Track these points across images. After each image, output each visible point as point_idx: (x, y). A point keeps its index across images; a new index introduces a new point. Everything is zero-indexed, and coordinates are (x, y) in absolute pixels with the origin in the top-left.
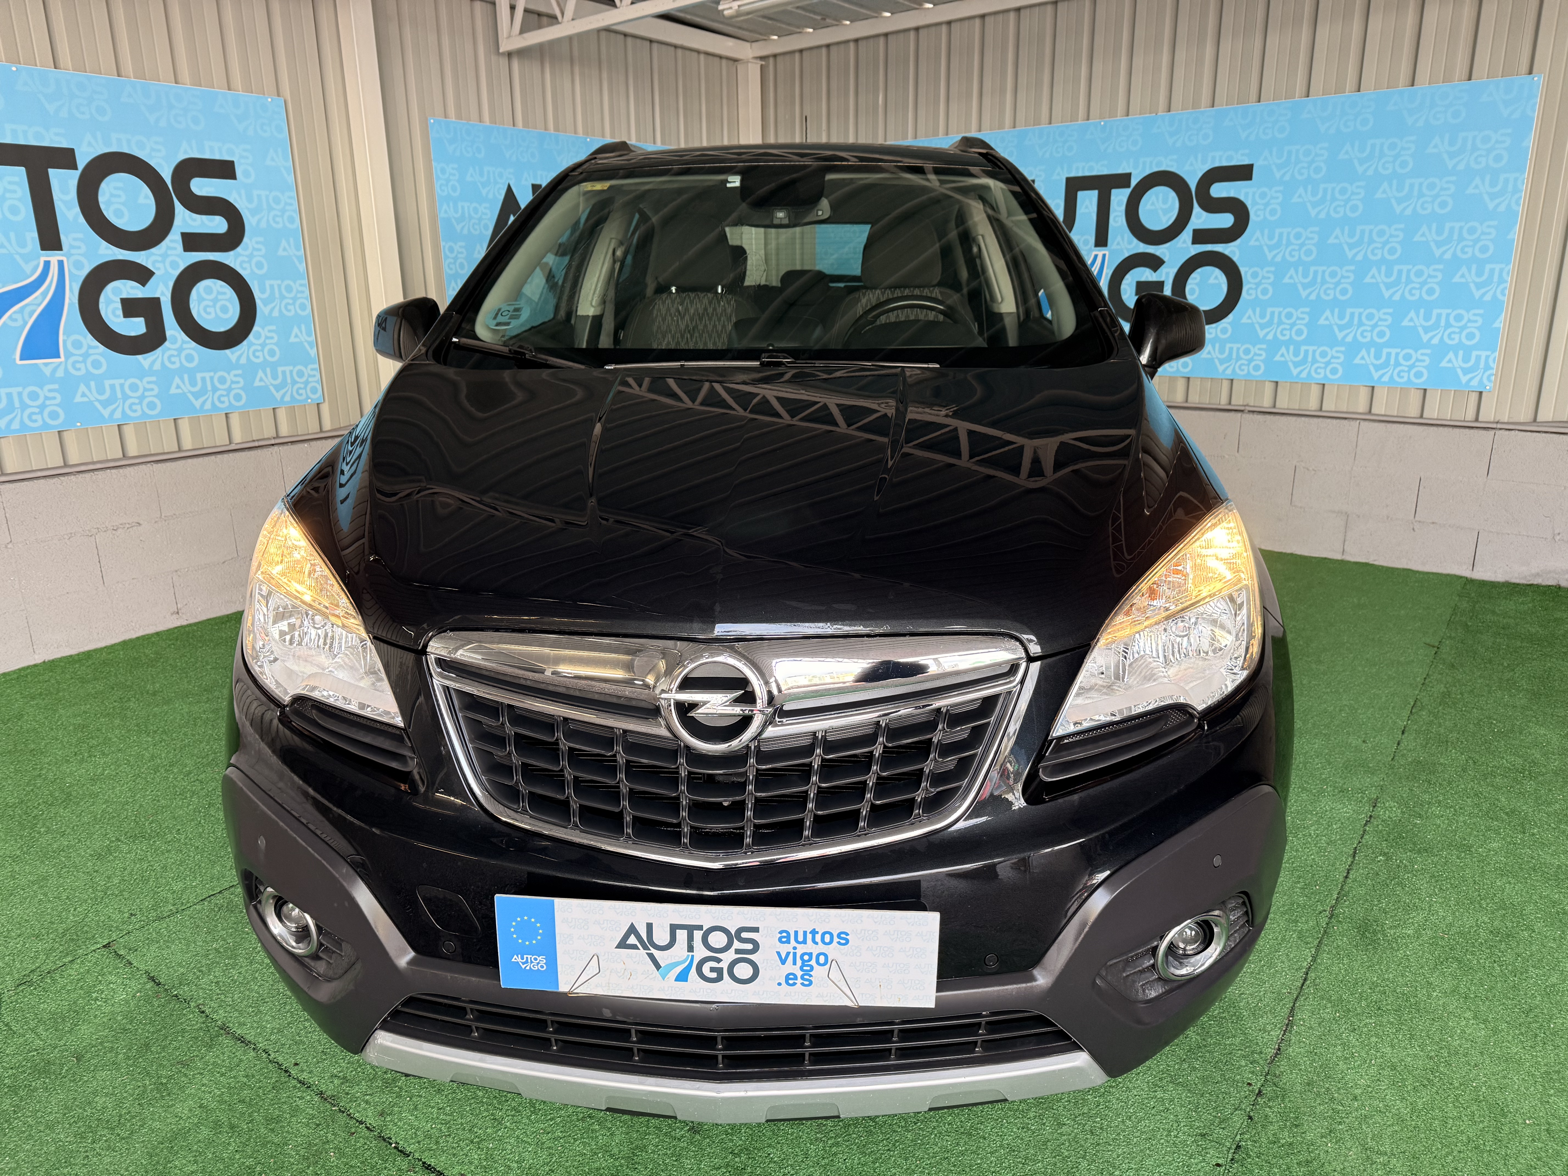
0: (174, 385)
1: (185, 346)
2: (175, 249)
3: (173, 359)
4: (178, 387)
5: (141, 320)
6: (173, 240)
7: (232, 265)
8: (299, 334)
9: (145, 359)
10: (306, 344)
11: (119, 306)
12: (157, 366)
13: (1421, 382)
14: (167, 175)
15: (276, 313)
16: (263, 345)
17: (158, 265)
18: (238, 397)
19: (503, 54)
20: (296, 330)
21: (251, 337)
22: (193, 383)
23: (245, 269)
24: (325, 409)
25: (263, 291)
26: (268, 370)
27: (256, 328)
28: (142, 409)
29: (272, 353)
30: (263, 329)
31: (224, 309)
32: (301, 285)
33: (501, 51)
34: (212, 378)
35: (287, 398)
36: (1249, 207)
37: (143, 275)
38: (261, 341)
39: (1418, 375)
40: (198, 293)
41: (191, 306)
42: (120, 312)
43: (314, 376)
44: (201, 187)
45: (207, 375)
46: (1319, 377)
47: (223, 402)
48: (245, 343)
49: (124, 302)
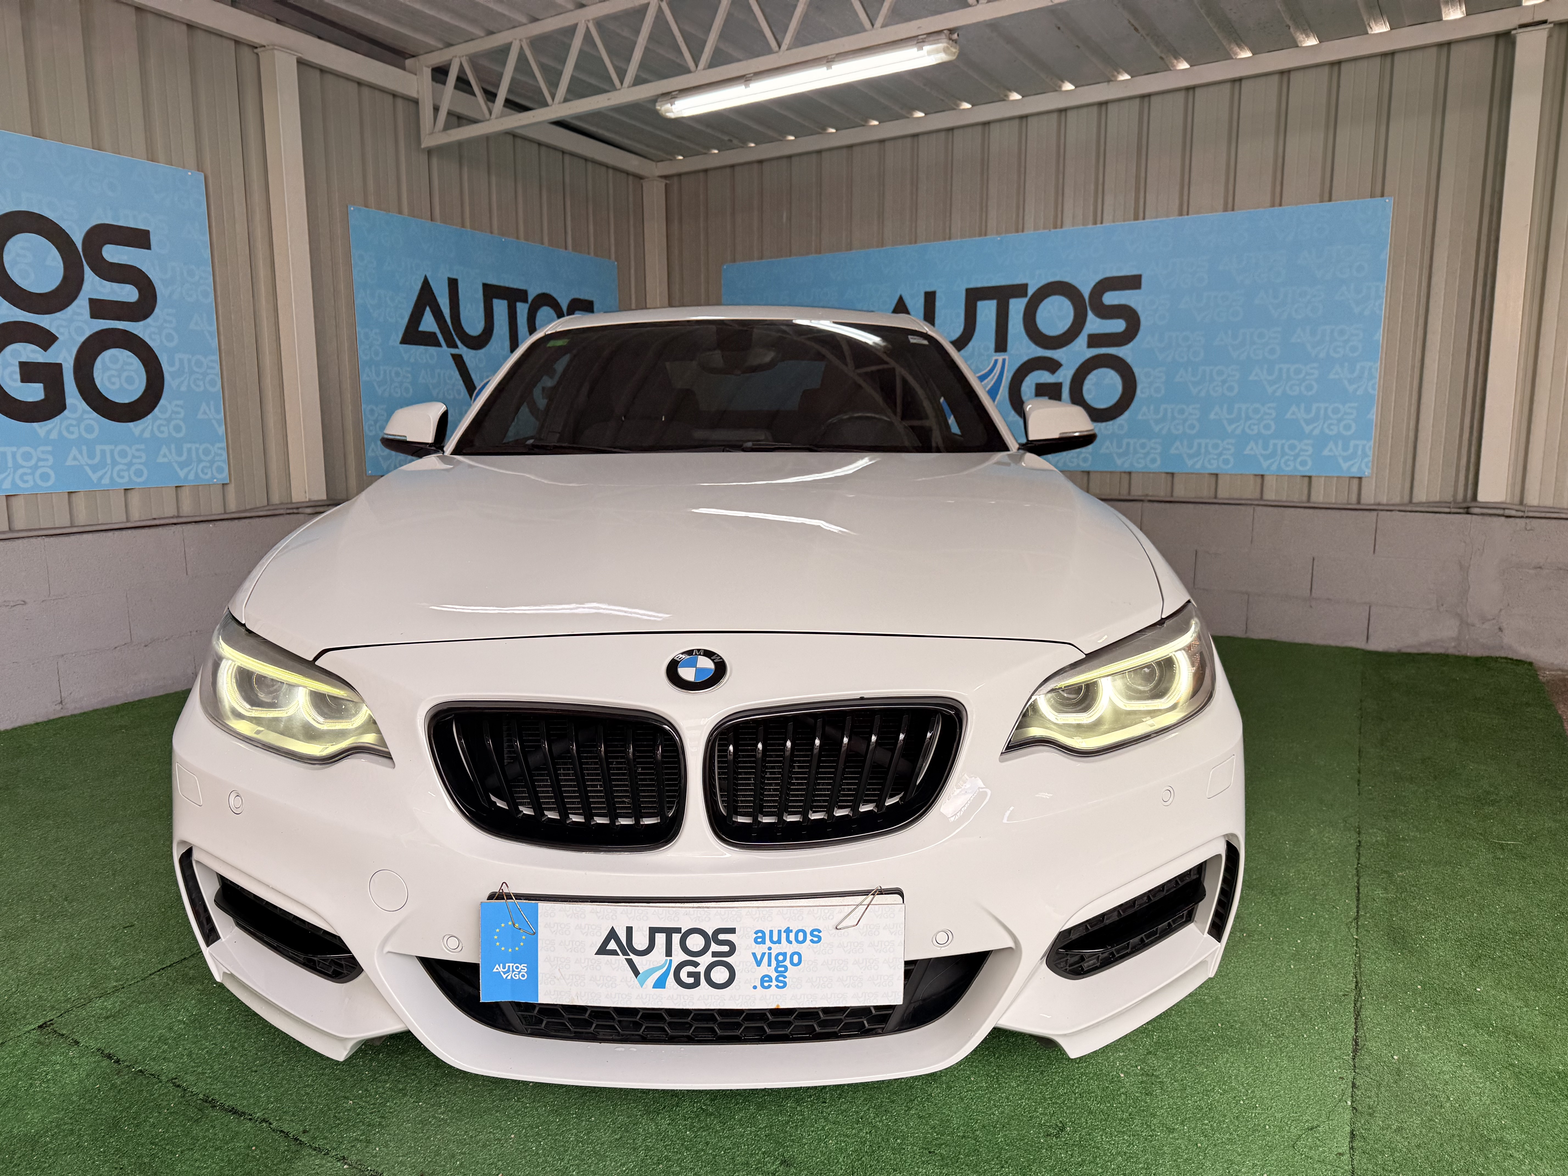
0: (71, 456)
1: (86, 416)
2: (82, 314)
3: (71, 429)
4: (75, 459)
5: (39, 387)
6: (80, 306)
7: (141, 335)
8: (208, 411)
9: (41, 427)
10: (214, 422)
11: (18, 370)
12: (54, 435)
13: (1306, 470)
14: (78, 239)
15: (183, 388)
16: (169, 420)
17: (62, 330)
18: (139, 473)
19: (424, 149)
20: (204, 406)
21: (156, 410)
22: (91, 456)
23: (154, 340)
24: (231, 490)
25: (172, 364)
26: (173, 446)
27: (162, 402)
28: (34, 481)
29: (178, 429)
30: (170, 403)
31: (130, 380)
32: (212, 361)
33: (423, 146)
34: (112, 452)
35: (191, 476)
36: (1140, 313)
37: (46, 339)
38: (167, 415)
39: (1303, 463)
40: (103, 362)
41: (95, 375)
42: (18, 377)
43: (221, 455)
44: (113, 253)
45: (107, 448)
46: (1212, 468)
47: (122, 477)
48: (149, 416)
49: (23, 365)
